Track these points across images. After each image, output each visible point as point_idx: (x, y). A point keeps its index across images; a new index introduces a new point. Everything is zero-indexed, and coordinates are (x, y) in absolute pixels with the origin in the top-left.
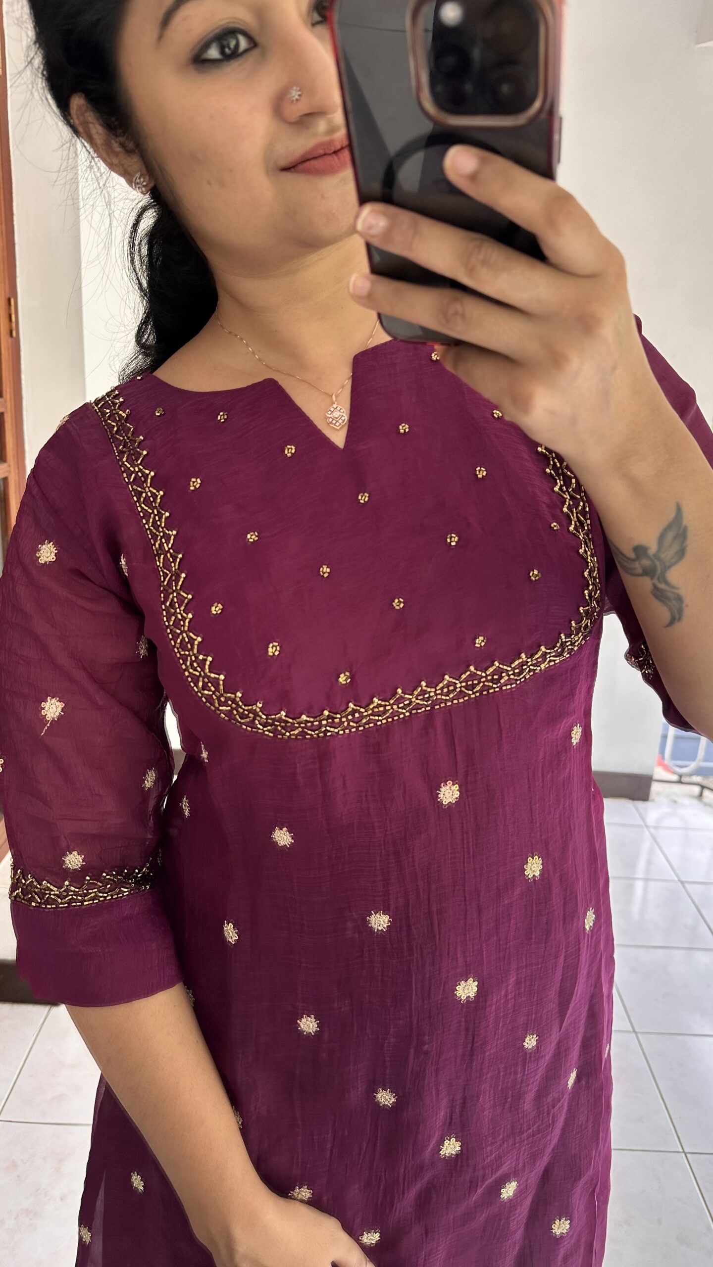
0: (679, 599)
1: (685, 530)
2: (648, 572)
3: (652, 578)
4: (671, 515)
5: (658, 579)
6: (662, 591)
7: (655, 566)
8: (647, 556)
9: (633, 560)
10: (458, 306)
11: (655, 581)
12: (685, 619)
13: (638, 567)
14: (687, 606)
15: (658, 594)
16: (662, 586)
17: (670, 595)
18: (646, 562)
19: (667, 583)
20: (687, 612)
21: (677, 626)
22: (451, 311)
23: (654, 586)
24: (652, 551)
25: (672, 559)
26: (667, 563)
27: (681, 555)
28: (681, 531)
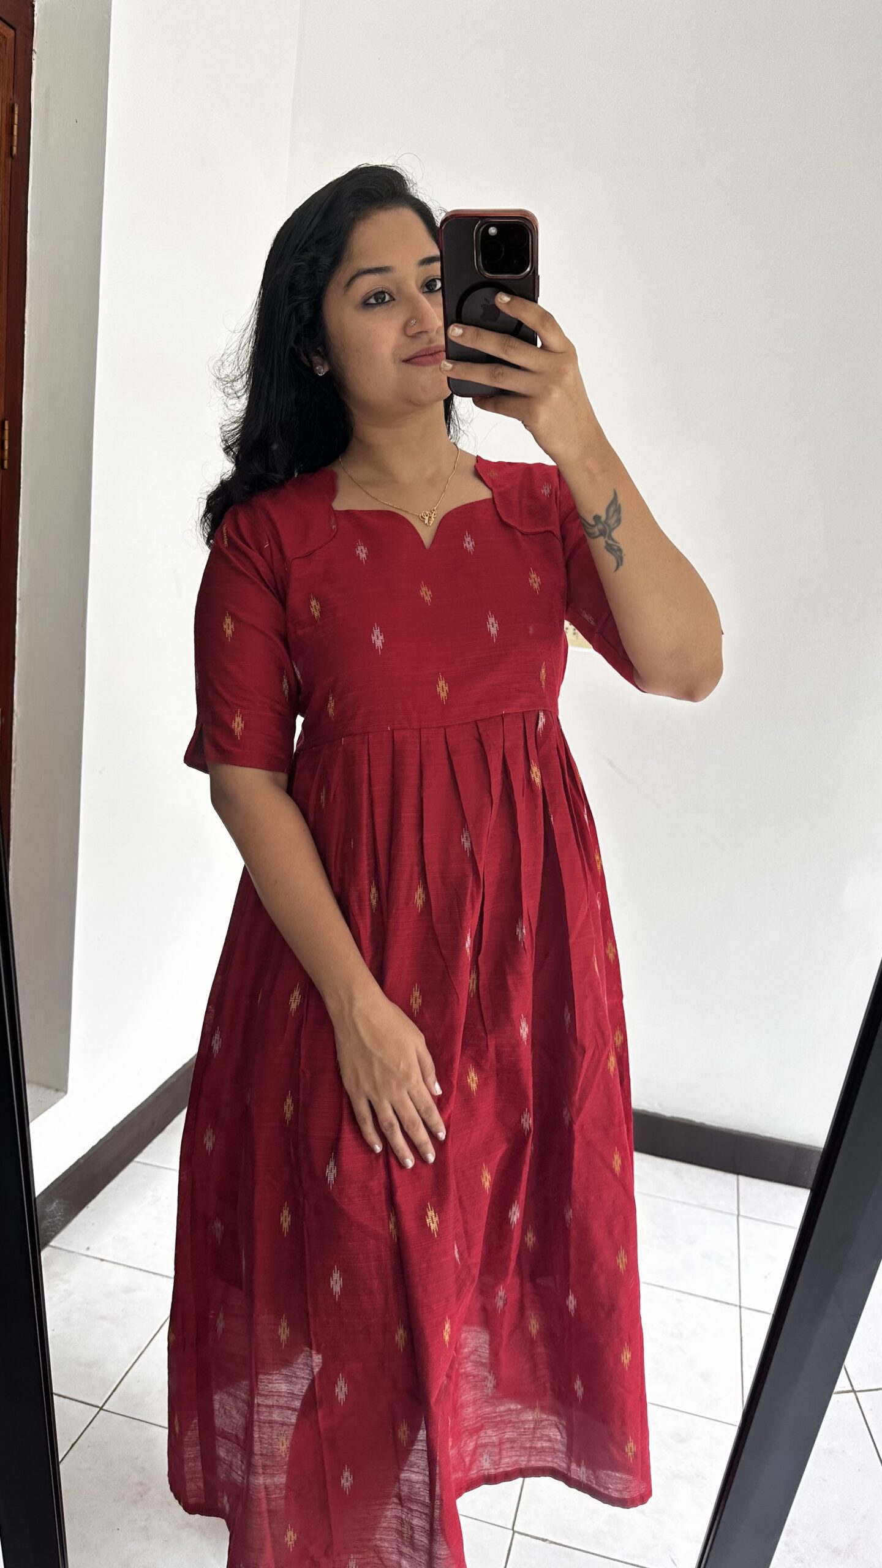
0: (620, 550)
1: (620, 507)
2: (603, 533)
3: (605, 537)
4: (611, 497)
5: (608, 537)
6: (610, 545)
7: (605, 528)
8: (601, 522)
9: (594, 526)
10: (500, 370)
11: (607, 539)
12: (624, 563)
13: (596, 530)
14: (625, 555)
15: (608, 547)
16: (611, 542)
17: (616, 547)
18: (601, 527)
19: (613, 540)
20: (625, 560)
21: (621, 569)
22: (496, 373)
23: (606, 541)
24: (603, 518)
25: (614, 524)
26: (612, 527)
27: (619, 521)
28: (617, 507)
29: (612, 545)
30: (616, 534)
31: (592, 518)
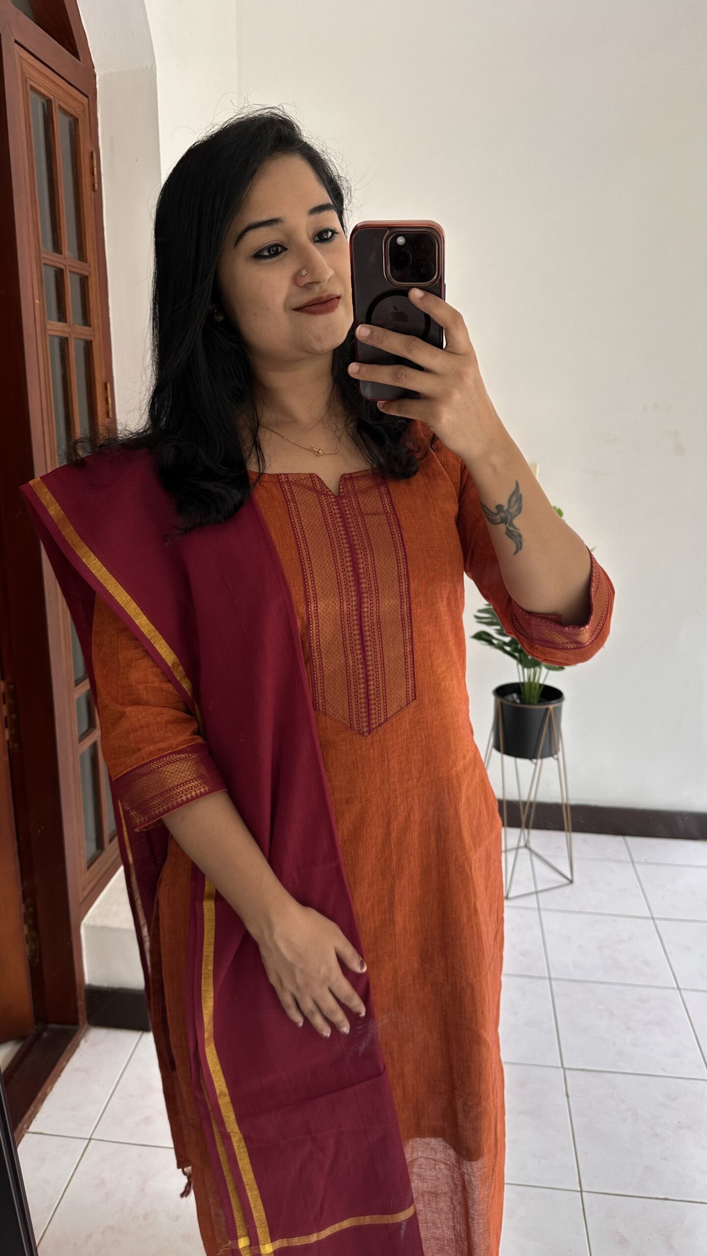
0: (520, 536)
1: (521, 496)
2: (504, 521)
3: (506, 524)
4: (513, 487)
5: (509, 524)
6: (510, 531)
7: (507, 516)
8: (503, 511)
9: (497, 514)
10: (403, 371)
11: (508, 525)
12: (523, 547)
13: (499, 518)
14: (525, 540)
15: (509, 533)
16: (511, 528)
17: (516, 534)
18: (502, 515)
19: (514, 527)
20: (525, 544)
21: (520, 552)
22: (400, 374)
23: (507, 528)
24: (505, 508)
25: (515, 512)
26: (513, 515)
27: (520, 510)
28: (519, 497)
29: (515, 532)
30: (518, 522)
31: (494, 507)
